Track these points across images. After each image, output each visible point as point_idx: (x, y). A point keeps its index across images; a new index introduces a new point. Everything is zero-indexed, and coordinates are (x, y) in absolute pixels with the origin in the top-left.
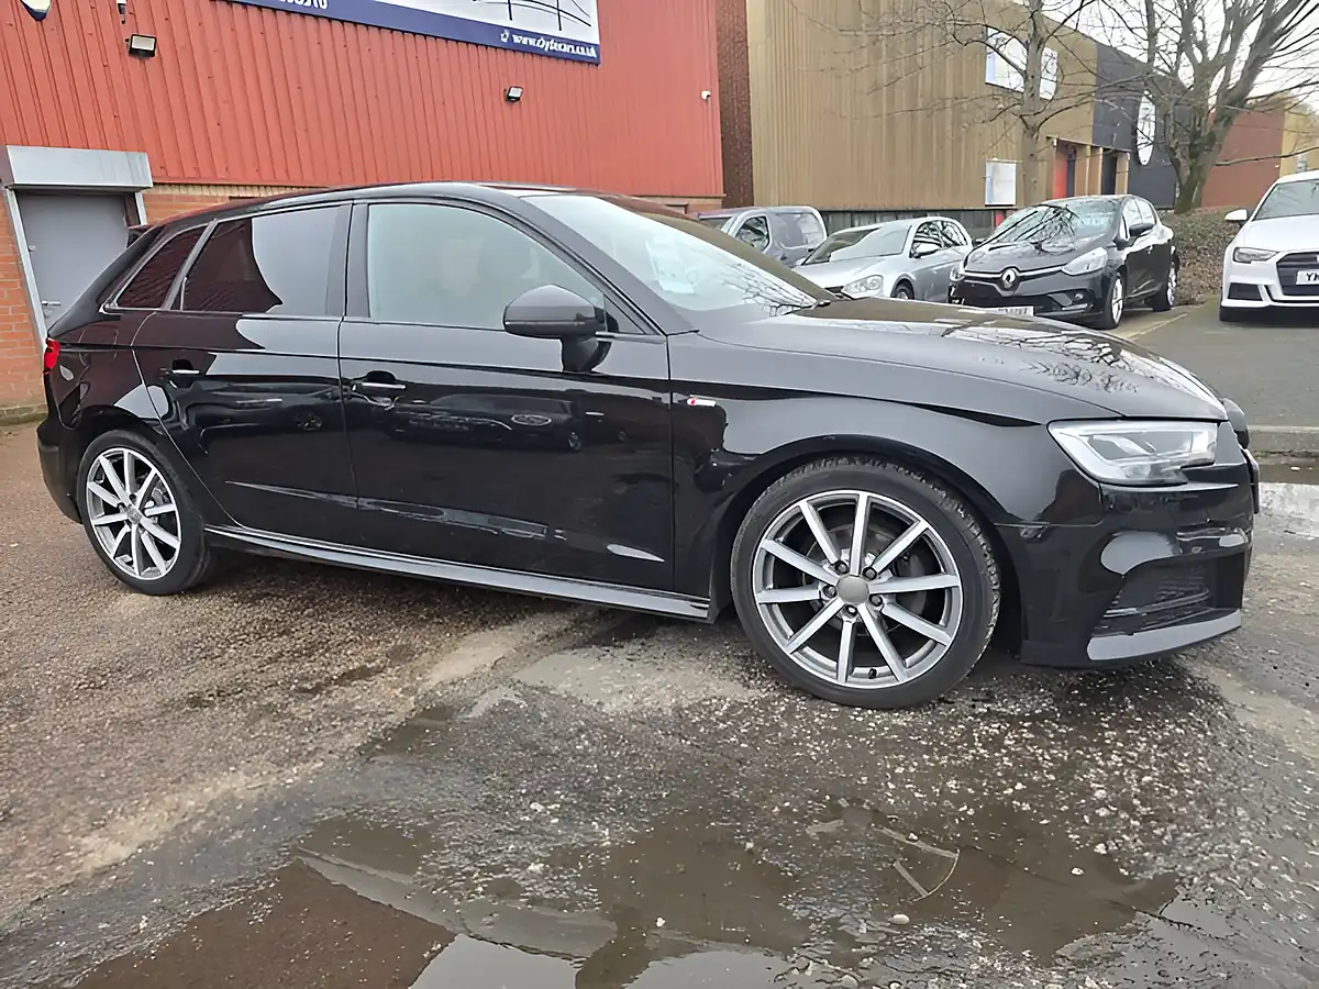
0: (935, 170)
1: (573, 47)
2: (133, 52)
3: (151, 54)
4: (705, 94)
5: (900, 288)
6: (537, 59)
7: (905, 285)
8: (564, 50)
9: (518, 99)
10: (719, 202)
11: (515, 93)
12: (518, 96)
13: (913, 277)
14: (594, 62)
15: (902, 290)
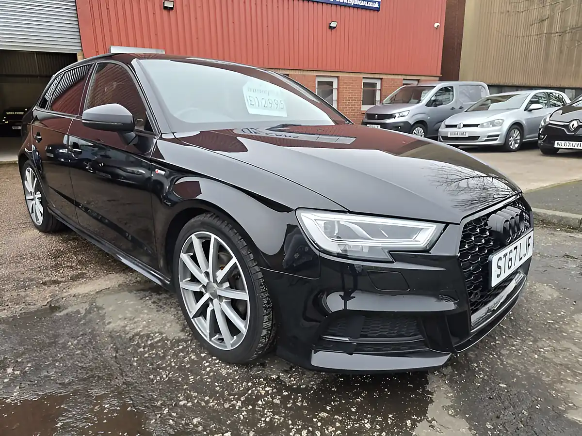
0: (574, 65)
1: (366, 2)
2: (165, 8)
3: (171, 9)
4: (436, 25)
5: (512, 128)
6: (347, 9)
7: (518, 125)
8: (362, 4)
9: (335, 27)
10: (438, 78)
11: (333, 25)
12: (335, 26)
13: (524, 122)
14: (377, 10)
15: (516, 128)
